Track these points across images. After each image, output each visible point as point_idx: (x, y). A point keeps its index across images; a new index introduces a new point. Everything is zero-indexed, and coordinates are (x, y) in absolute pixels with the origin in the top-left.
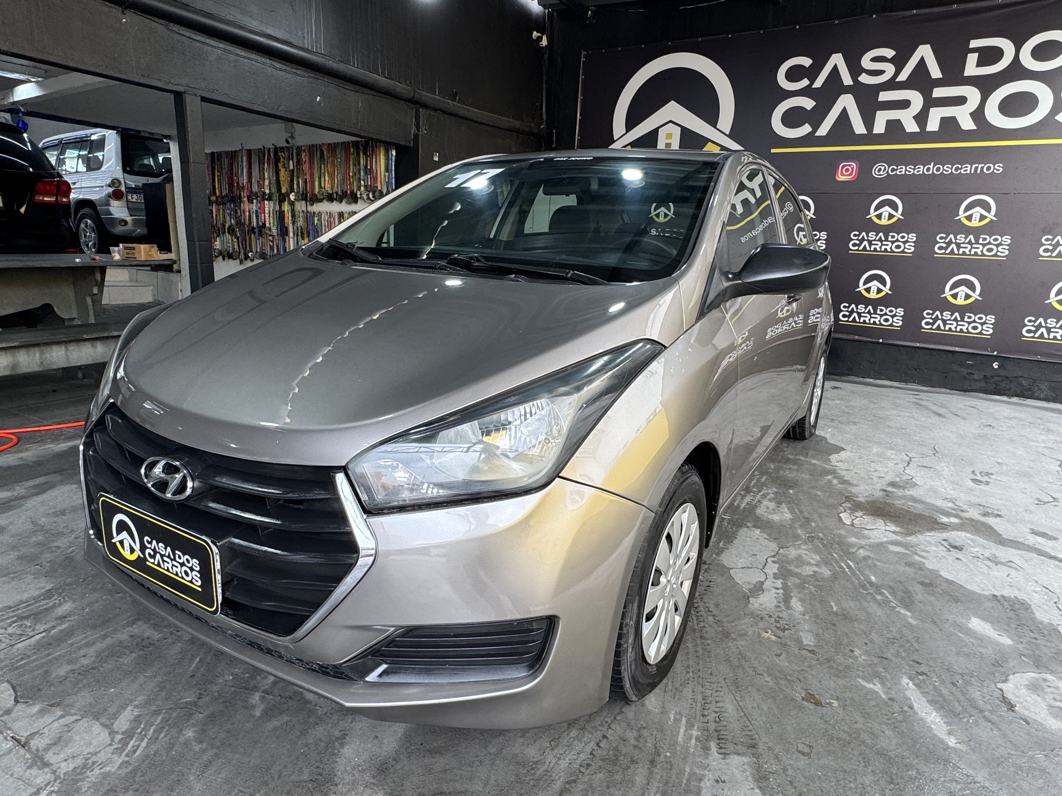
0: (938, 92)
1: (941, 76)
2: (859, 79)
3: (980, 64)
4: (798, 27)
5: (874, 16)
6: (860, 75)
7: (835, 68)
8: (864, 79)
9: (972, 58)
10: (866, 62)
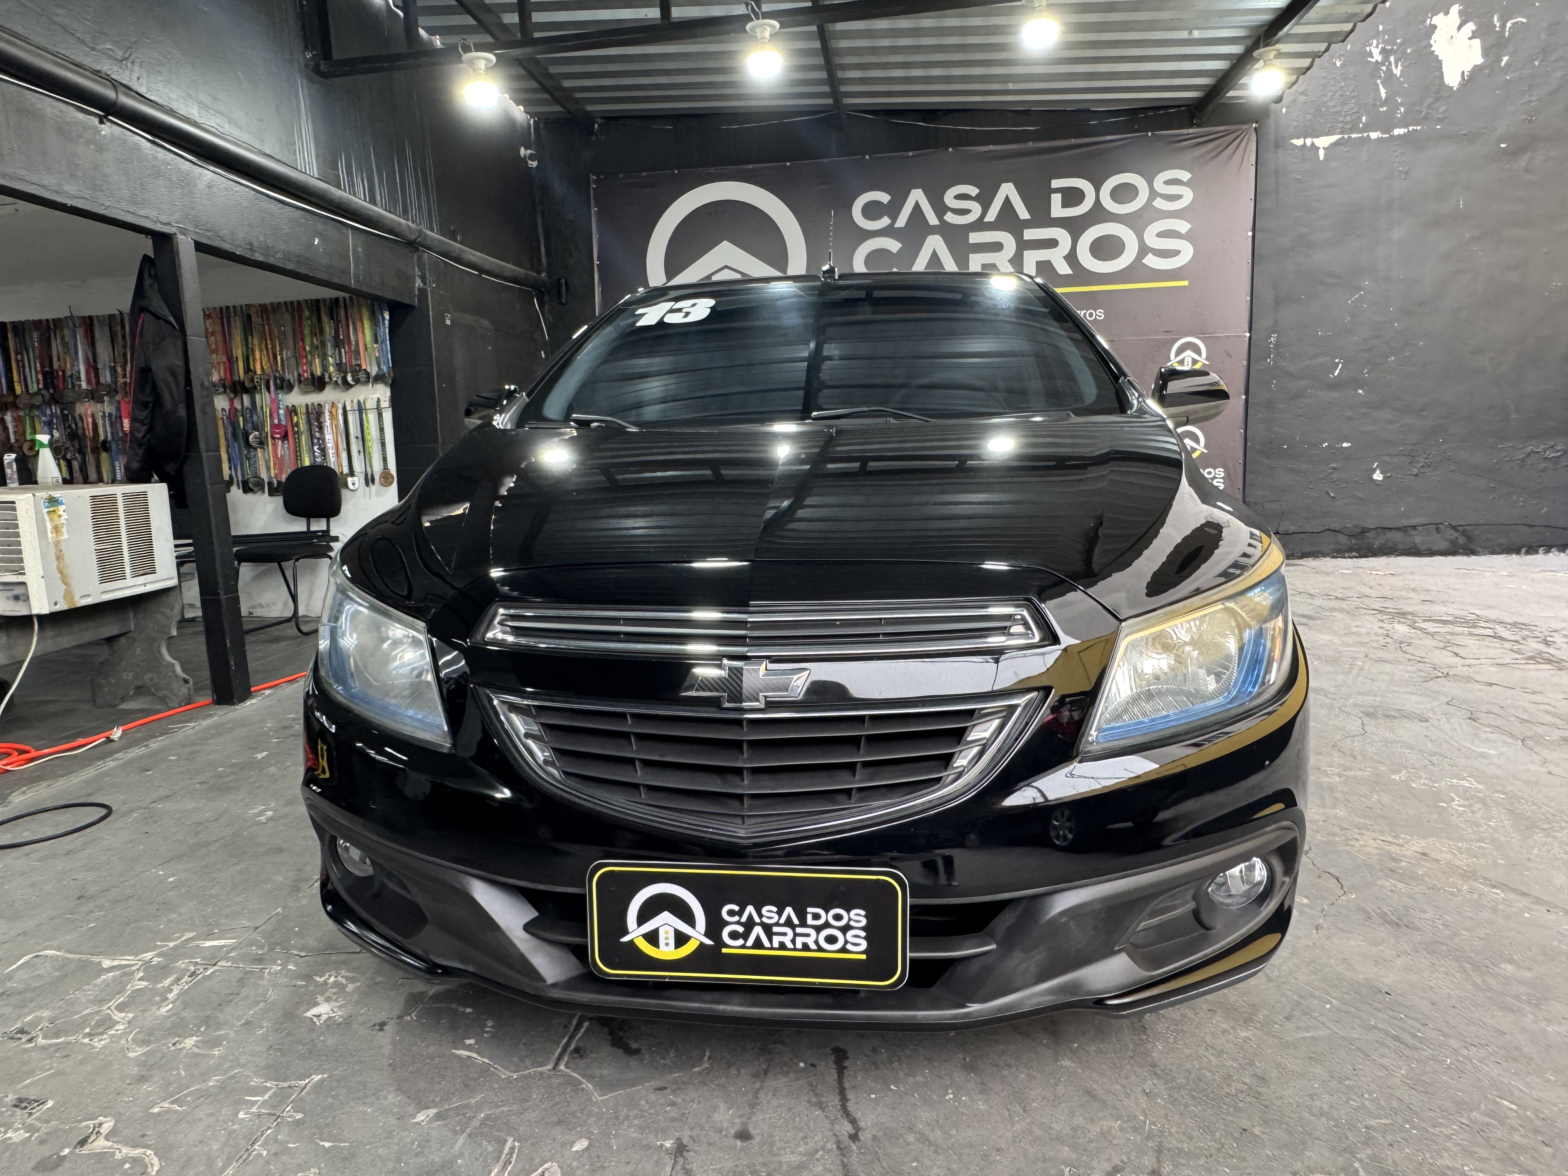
0: (1030, 234)
1: (1029, 217)
2: (945, 218)
3: (1065, 204)
4: (867, 157)
5: (950, 149)
6: (945, 214)
7: (917, 204)
8: (950, 217)
9: (1056, 199)
10: (949, 198)
